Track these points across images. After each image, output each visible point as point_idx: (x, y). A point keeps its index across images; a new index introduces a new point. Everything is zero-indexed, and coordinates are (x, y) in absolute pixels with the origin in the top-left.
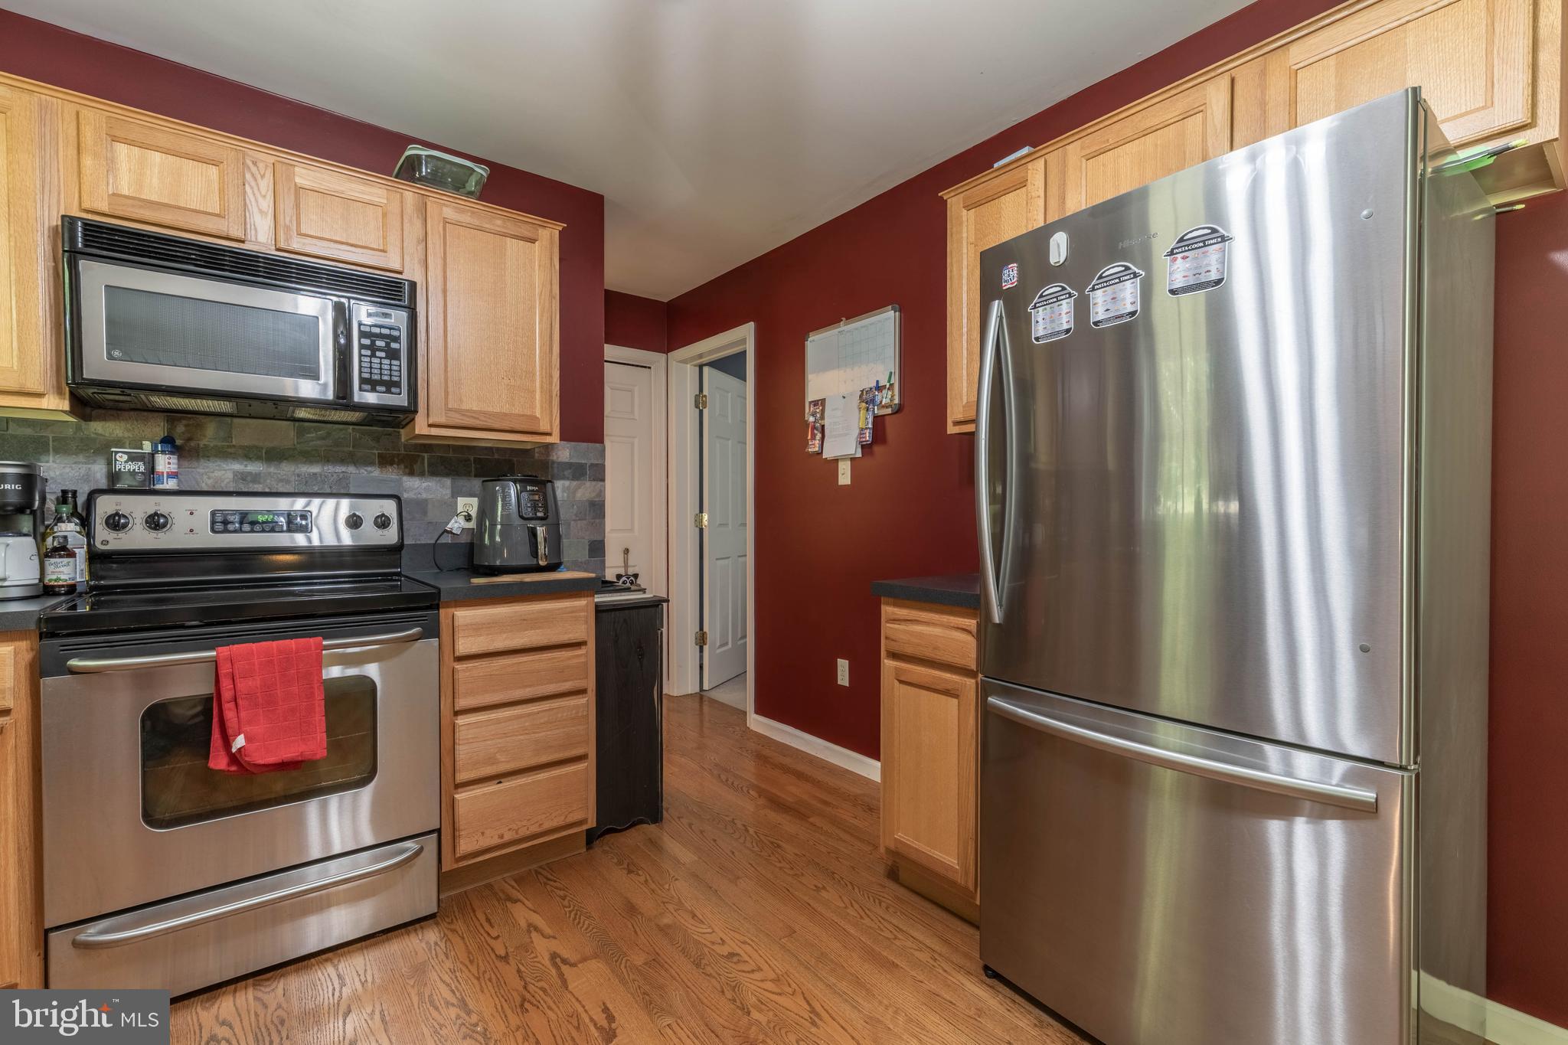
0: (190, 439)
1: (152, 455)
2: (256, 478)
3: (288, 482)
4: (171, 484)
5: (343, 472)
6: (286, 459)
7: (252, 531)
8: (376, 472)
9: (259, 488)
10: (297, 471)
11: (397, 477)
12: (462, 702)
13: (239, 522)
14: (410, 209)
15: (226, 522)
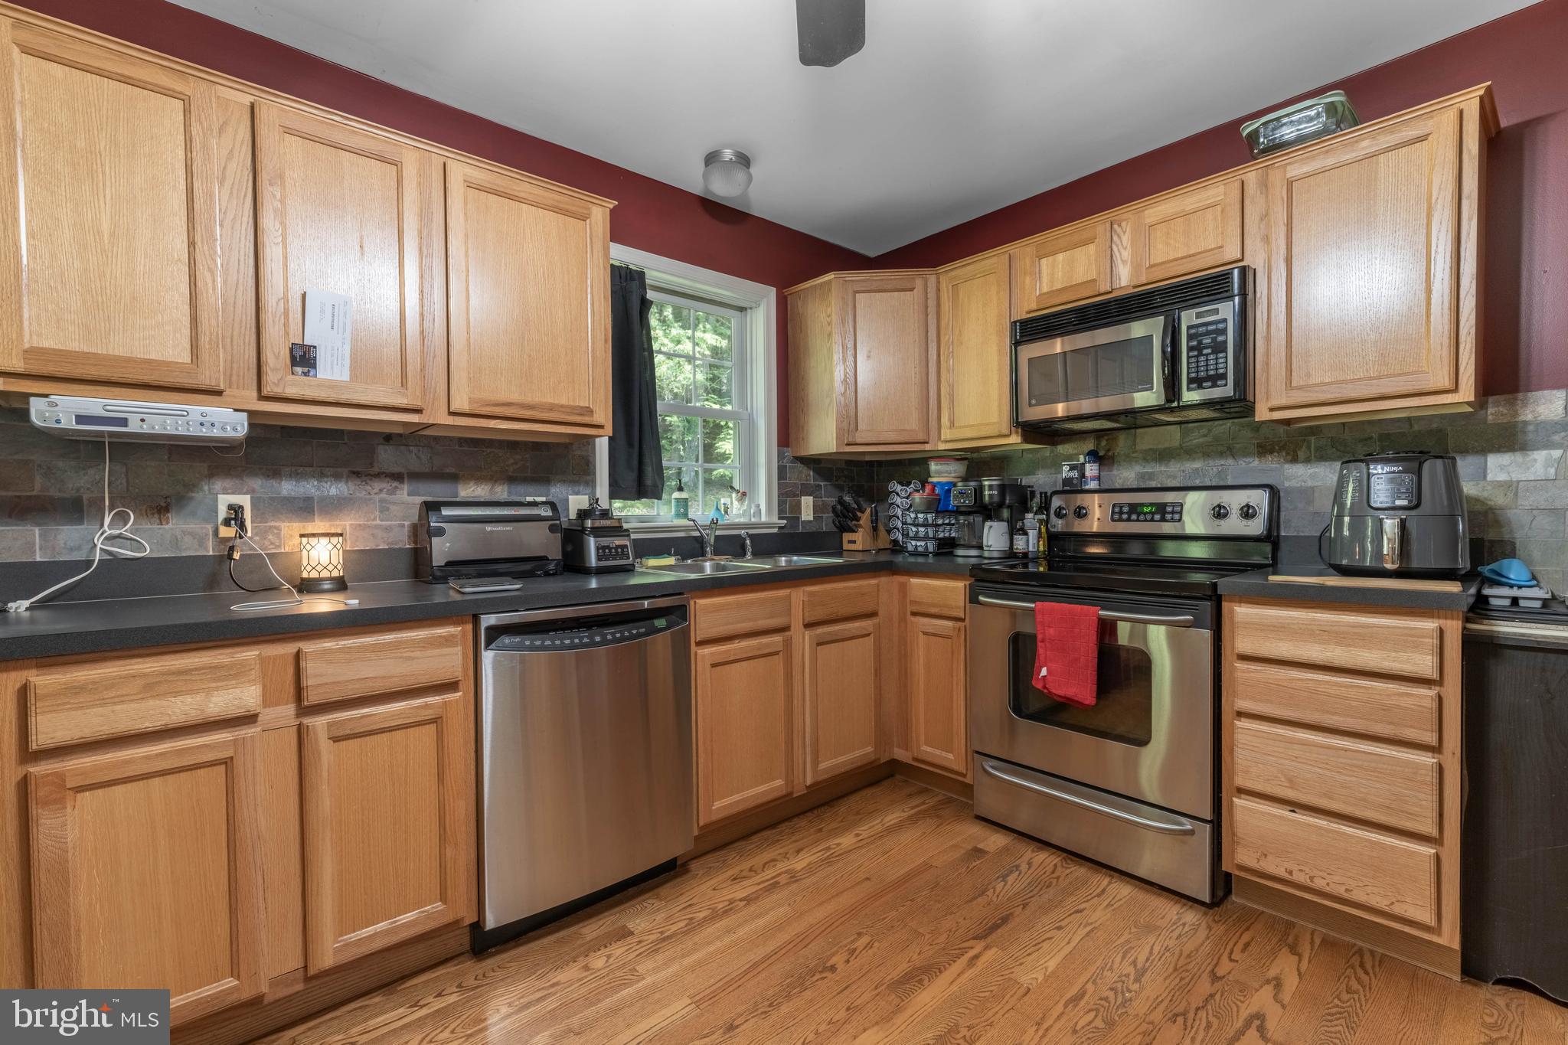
0: (1109, 450)
1: (1083, 464)
2: (1151, 476)
3: (1175, 477)
4: (1093, 485)
5: (1222, 465)
6: (1173, 458)
7: (1138, 520)
8: (1256, 463)
9: (1153, 484)
10: (1182, 468)
11: (1277, 466)
12: (1243, 704)
13: (1130, 513)
14: (1251, 188)
15: (1121, 513)
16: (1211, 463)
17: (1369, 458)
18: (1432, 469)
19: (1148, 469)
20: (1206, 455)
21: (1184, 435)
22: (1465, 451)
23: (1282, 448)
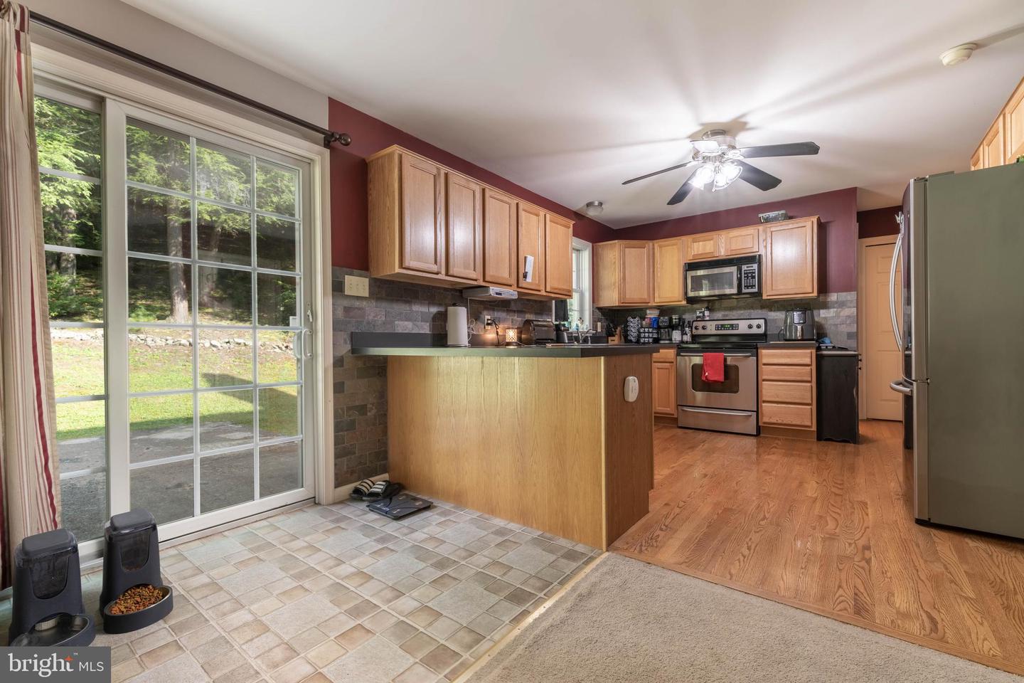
0: (713, 307)
1: (704, 312)
2: (727, 316)
3: (735, 316)
4: (707, 318)
7: (724, 330)
8: (760, 311)
9: (728, 318)
10: (738, 313)
11: (767, 313)
12: (765, 377)
13: (721, 327)
14: (761, 232)
15: (718, 327)
16: (746, 311)
17: (793, 310)
18: (808, 312)
19: (726, 313)
20: (745, 309)
21: (738, 302)
22: (815, 309)
23: (768, 307)
